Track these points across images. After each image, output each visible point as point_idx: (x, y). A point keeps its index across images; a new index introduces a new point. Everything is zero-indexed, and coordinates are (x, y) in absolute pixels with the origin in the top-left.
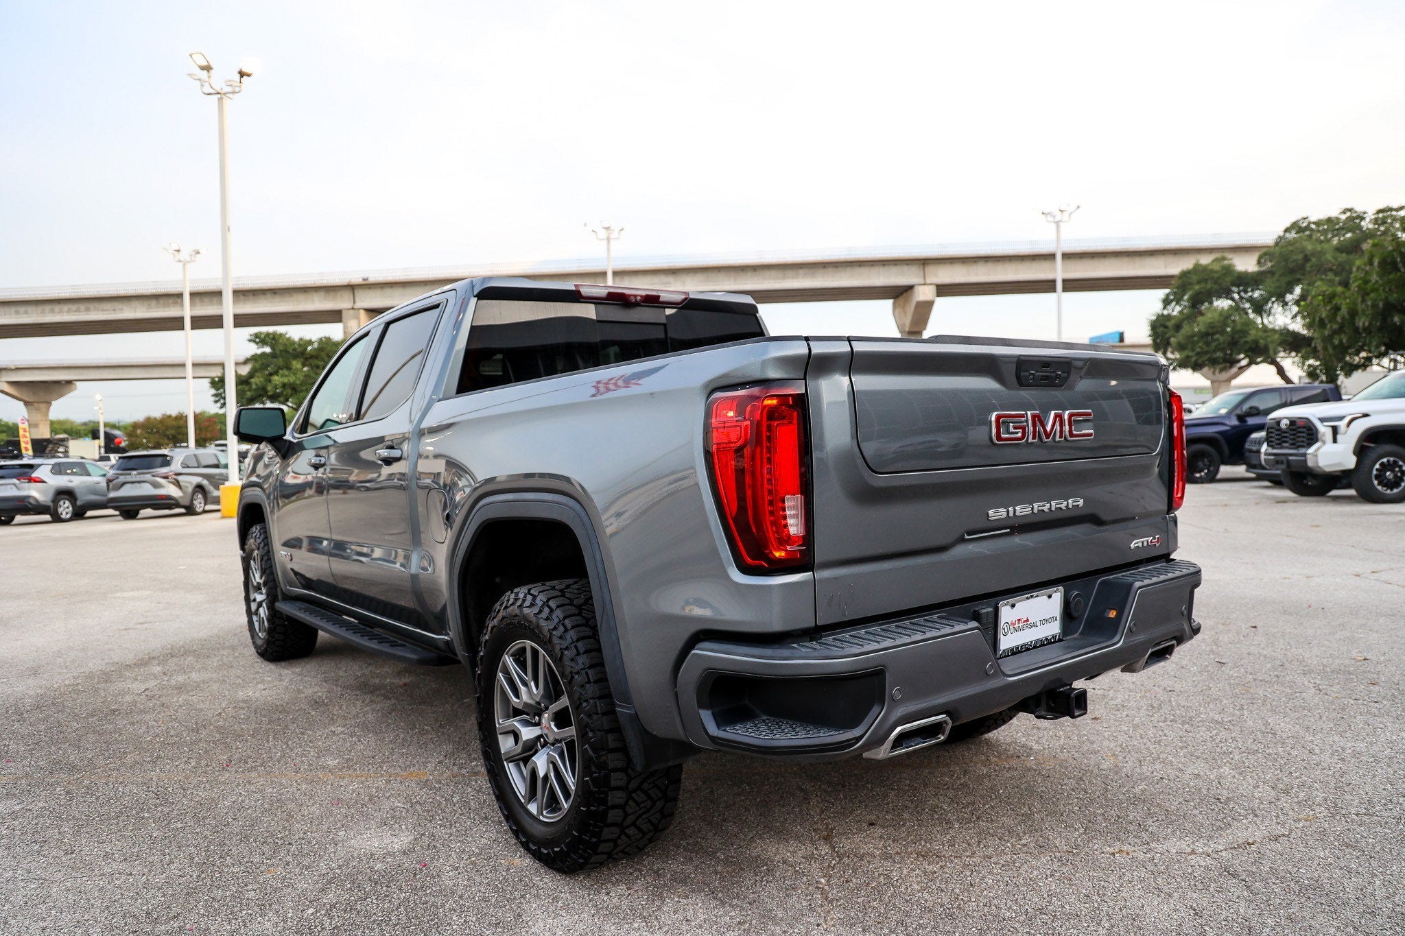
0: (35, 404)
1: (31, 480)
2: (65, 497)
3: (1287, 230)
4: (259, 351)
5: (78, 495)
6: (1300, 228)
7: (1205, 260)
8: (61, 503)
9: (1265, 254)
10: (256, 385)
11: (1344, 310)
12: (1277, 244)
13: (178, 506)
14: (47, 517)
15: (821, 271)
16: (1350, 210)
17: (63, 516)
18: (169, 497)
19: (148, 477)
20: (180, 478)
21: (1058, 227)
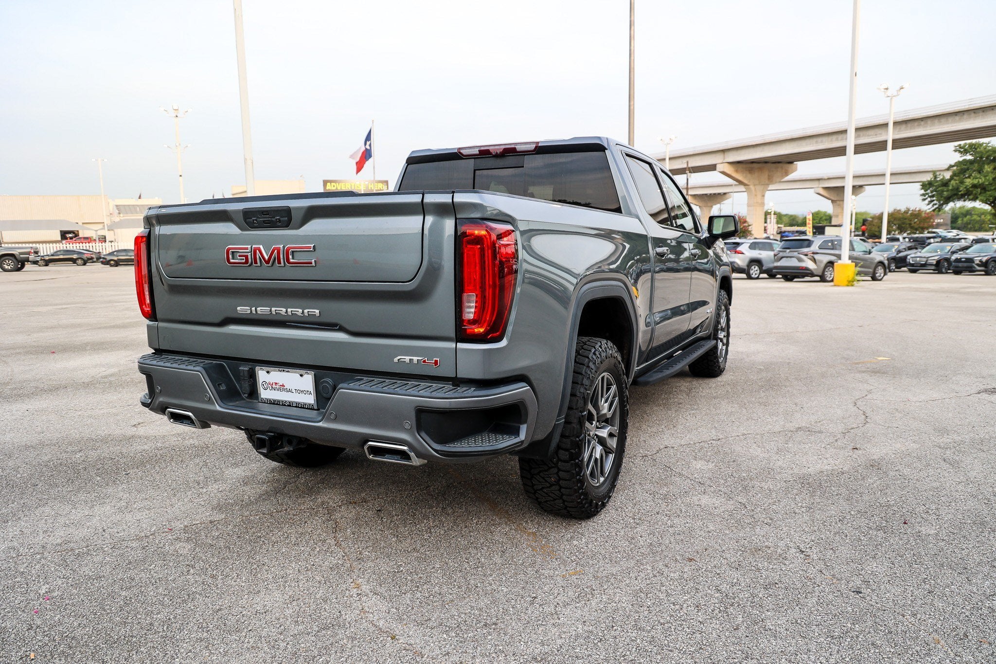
0: (838, 202)
1: (736, 252)
2: (756, 264)
4: (961, 159)
5: (764, 263)
8: (753, 267)
10: (953, 186)
13: (813, 275)
14: (744, 276)
17: (753, 276)
18: (807, 269)
19: (796, 254)
20: (816, 257)
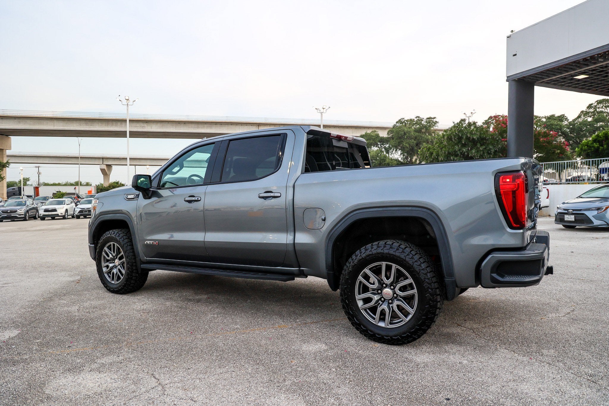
3: (397, 122)
6: (402, 122)
7: (369, 131)
9: (390, 131)
11: (434, 154)
12: (394, 127)
15: (214, 126)
16: (418, 117)
21: (322, 115)
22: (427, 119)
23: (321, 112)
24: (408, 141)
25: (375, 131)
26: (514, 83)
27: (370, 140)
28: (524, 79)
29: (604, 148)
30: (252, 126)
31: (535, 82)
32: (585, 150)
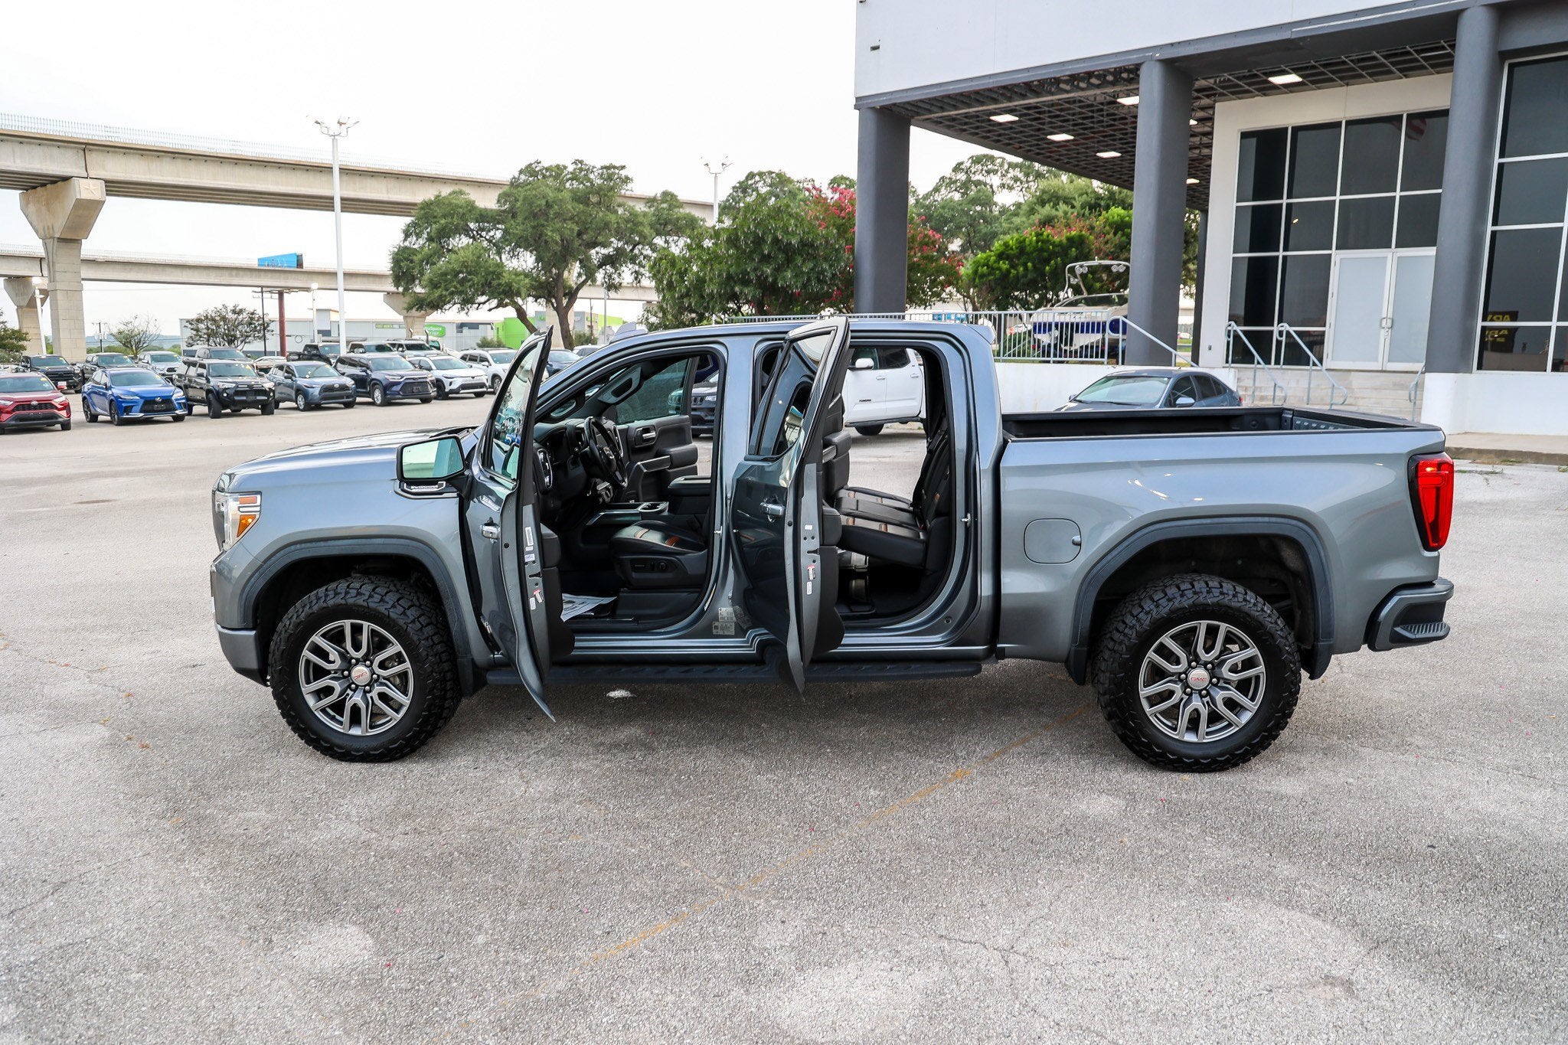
3: (521, 172)
6: (533, 171)
7: (445, 191)
9: (504, 193)
12: (514, 184)
16: (581, 162)
21: (335, 140)
22: (602, 168)
23: (331, 133)
24: (557, 226)
25: (461, 193)
26: (871, 115)
27: (452, 218)
28: (894, 109)
29: (1018, 273)
30: (62, 150)
31: (913, 117)
32: (982, 276)
